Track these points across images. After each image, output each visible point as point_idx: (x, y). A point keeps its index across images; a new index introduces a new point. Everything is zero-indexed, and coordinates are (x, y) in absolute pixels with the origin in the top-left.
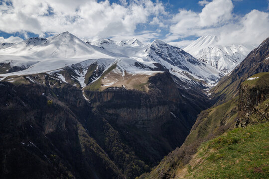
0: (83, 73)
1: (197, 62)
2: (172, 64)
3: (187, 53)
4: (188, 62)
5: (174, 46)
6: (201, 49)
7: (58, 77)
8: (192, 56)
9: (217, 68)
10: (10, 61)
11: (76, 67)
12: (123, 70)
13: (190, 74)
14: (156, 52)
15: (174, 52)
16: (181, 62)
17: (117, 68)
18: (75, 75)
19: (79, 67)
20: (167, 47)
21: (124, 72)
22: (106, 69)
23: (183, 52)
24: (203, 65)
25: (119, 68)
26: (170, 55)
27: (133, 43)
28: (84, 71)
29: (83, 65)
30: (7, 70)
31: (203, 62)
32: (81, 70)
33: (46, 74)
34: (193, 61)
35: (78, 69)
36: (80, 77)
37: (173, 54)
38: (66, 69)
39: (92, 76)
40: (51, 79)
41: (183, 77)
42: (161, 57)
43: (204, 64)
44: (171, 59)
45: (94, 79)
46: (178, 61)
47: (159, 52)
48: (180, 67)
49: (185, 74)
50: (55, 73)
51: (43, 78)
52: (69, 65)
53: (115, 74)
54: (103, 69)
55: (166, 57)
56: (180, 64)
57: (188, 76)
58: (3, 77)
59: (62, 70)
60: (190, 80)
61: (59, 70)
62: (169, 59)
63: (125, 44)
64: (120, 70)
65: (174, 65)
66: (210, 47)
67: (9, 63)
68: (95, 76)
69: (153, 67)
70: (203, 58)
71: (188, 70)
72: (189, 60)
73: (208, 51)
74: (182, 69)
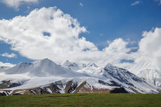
0: (63, 87)
1: (139, 80)
2: (121, 81)
3: (131, 73)
4: (132, 80)
5: (121, 68)
6: (141, 70)
7: (47, 90)
8: (135, 75)
9: (155, 84)
10: (10, 79)
11: (58, 83)
12: (91, 86)
13: (135, 89)
14: (108, 72)
15: (121, 72)
16: (128, 80)
17: (87, 84)
18: (58, 89)
19: (60, 83)
20: (117, 69)
21: (92, 87)
22: (79, 85)
23: (128, 72)
24: (144, 83)
25: (88, 84)
26: (119, 75)
27: (91, 66)
28: (64, 86)
29: (63, 82)
30: (9, 86)
31: (144, 80)
32: (62, 85)
33: (41, 88)
34: (136, 79)
35: (59, 85)
36: (61, 90)
37: (121, 74)
38: (52, 85)
39: (70, 89)
40: (44, 91)
41: (130, 91)
42: (112, 76)
43: (144, 81)
44: (120, 77)
45: (71, 92)
46: (125, 79)
47: (111, 73)
48: (127, 83)
49: (131, 89)
50: (45, 88)
51: (39, 91)
52: (54, 82)
53: (86, 88)
54: (77, 85)
55: (116, 76)
56: (127, 81)
57: (134, 90)
58: (11, 91)
59: (49, 85)
60: (135, 93)
61: (47, 86)
62: (118, 77)
63: (85, 66)
64: (89, 85)
65: (122, 82)
66: (148, 69)
67: (10, 81)
68: (72, 90)
69: (110, 83)
70: (143, 77)
71: (133, 85)
72: (133, 79)
73: (147, 72)
74: (128, 85)
